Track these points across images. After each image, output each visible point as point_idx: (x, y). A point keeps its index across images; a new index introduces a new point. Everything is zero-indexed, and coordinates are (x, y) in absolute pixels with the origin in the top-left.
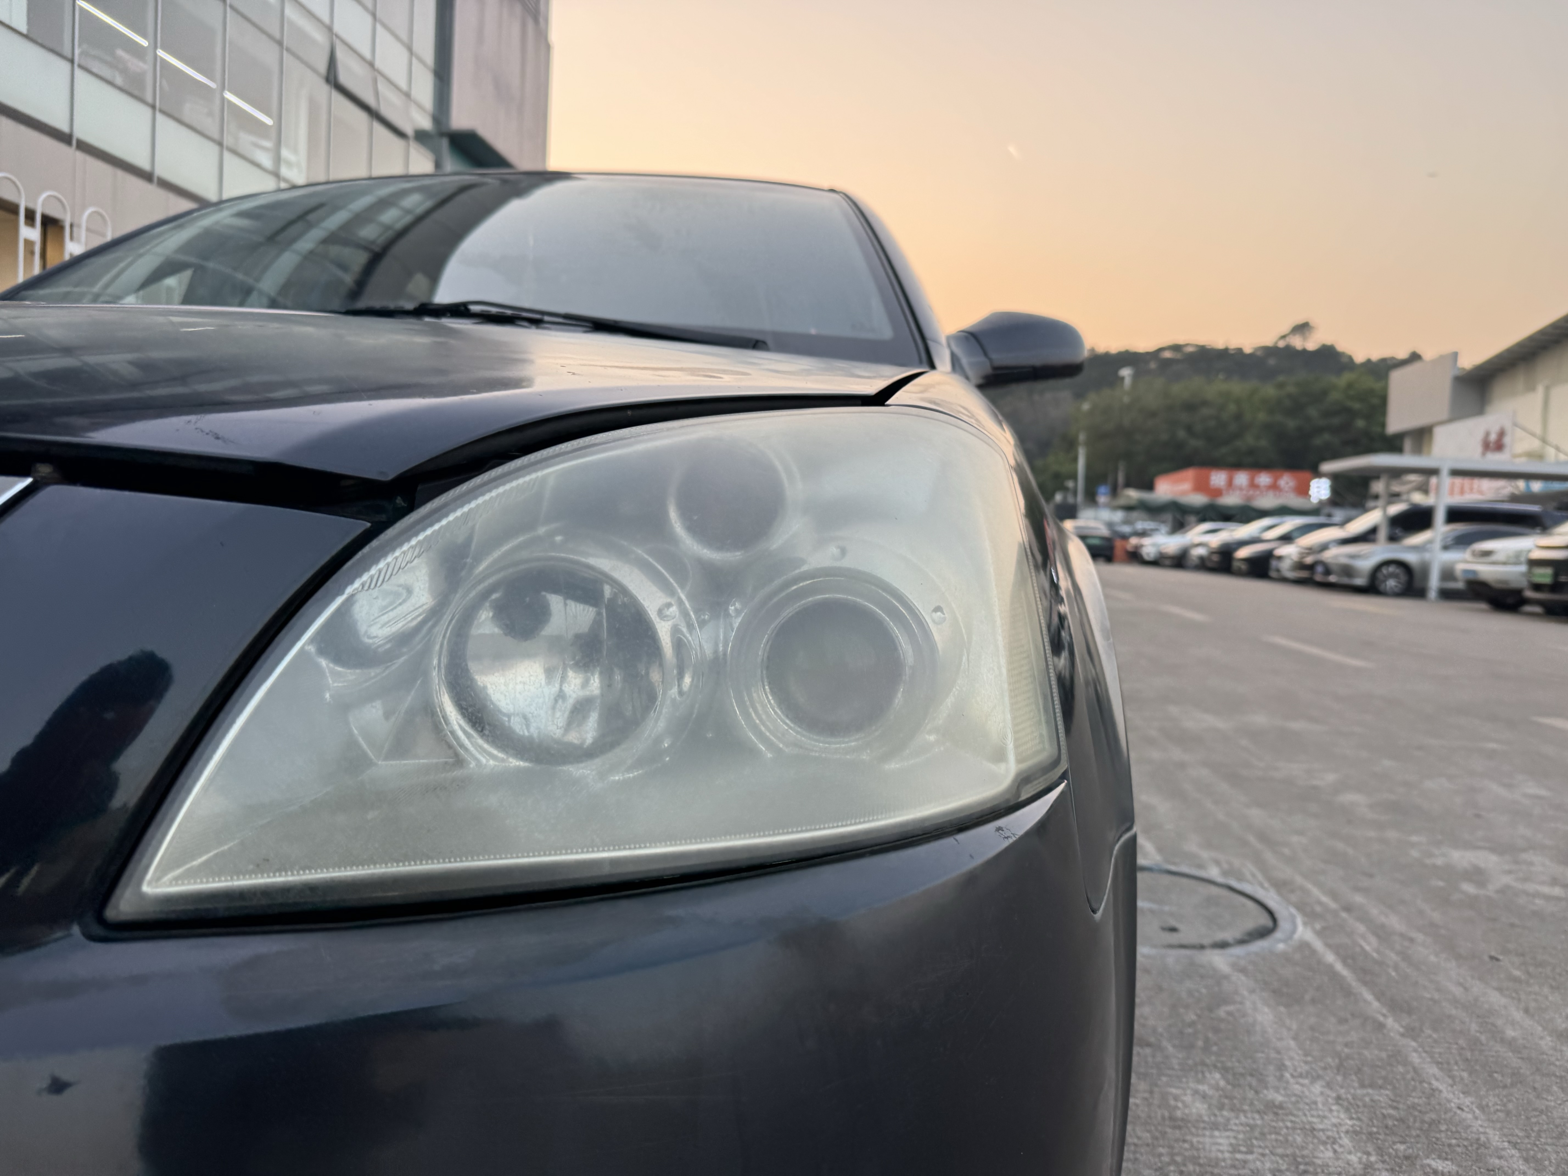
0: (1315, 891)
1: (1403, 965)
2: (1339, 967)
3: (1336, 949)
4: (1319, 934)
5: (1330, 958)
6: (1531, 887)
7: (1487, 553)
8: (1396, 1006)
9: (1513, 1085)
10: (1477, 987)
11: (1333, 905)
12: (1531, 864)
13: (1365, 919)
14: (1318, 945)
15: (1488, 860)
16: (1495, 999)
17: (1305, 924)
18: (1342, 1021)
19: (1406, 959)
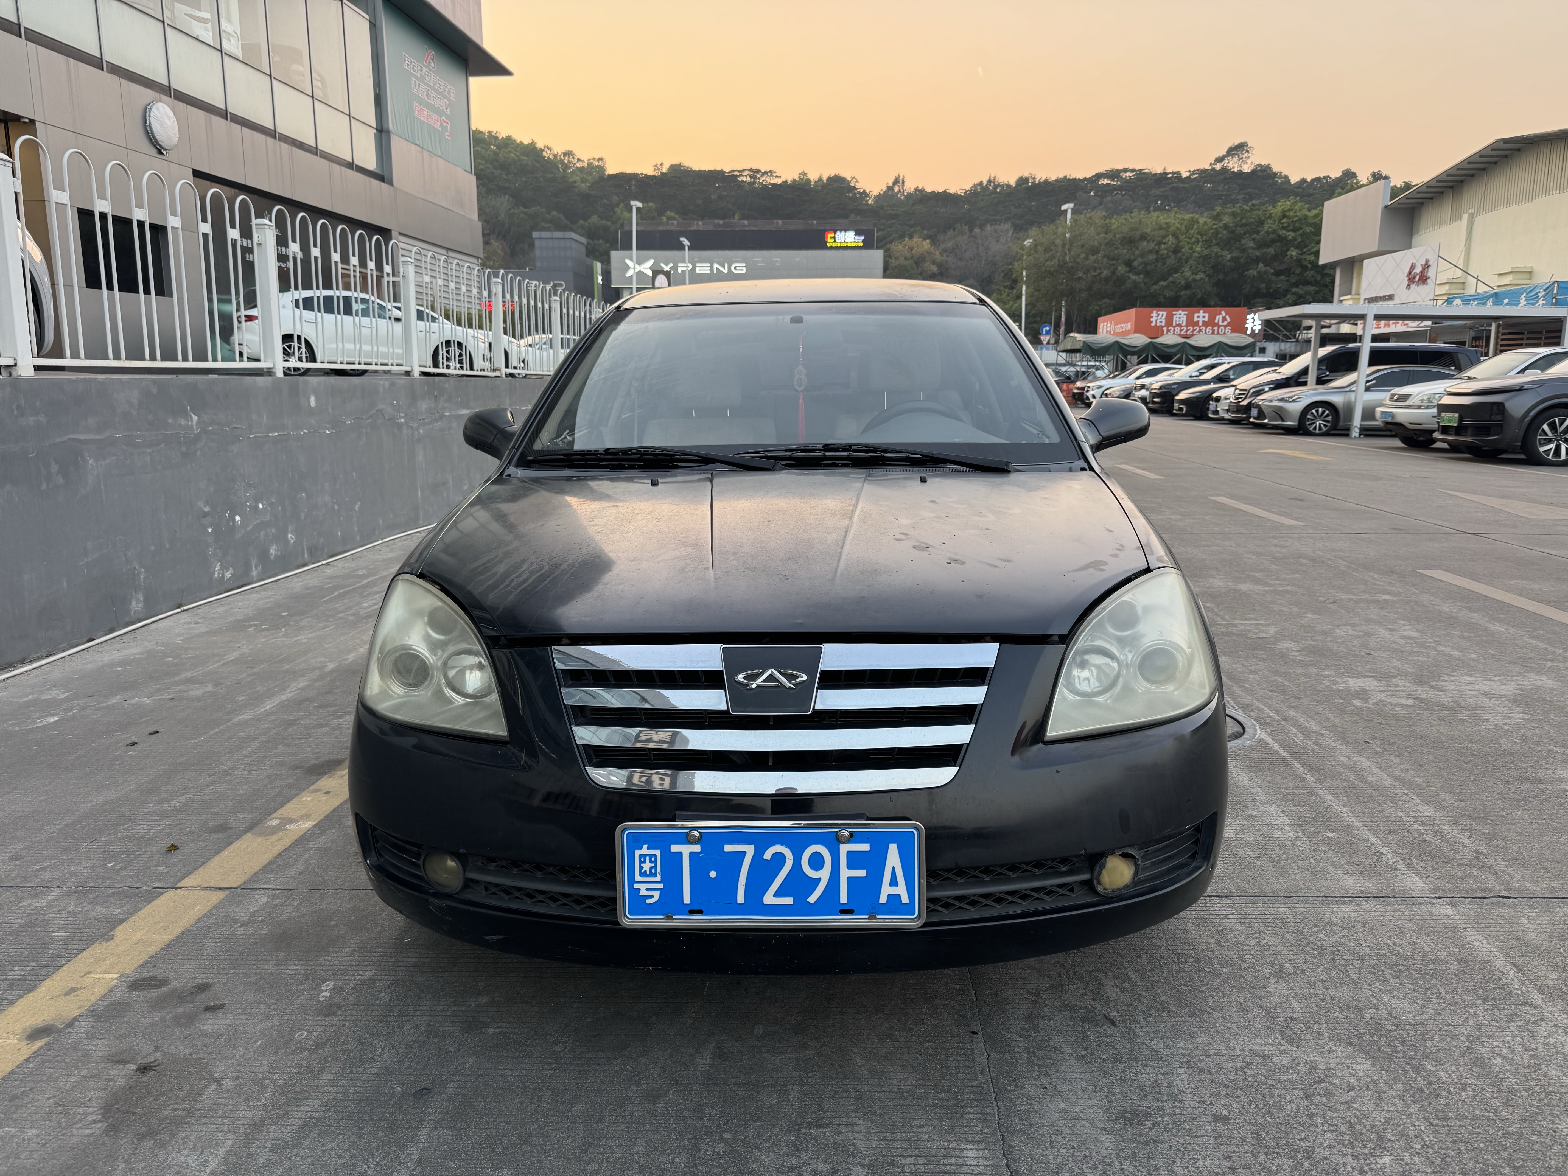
0: (1266, 710)
1: (1316, 748)
2: (1281, 751)
3: (1279, 742)
4: (1269, 734)
5: (1276, 747)
6: (1394, 700)
7: (1404, 397)
8: (1311, 769)
9: (1368, 801)
10: (1356, 758)
11: (1277, 718)
12: (1398, 685)
13: (1296, 724)
14: (1269, 740)
15: (1370, 684)
16: (1365, 763)
17: (1261, 729)
18: (1284, 778)
19: (1319, 745)
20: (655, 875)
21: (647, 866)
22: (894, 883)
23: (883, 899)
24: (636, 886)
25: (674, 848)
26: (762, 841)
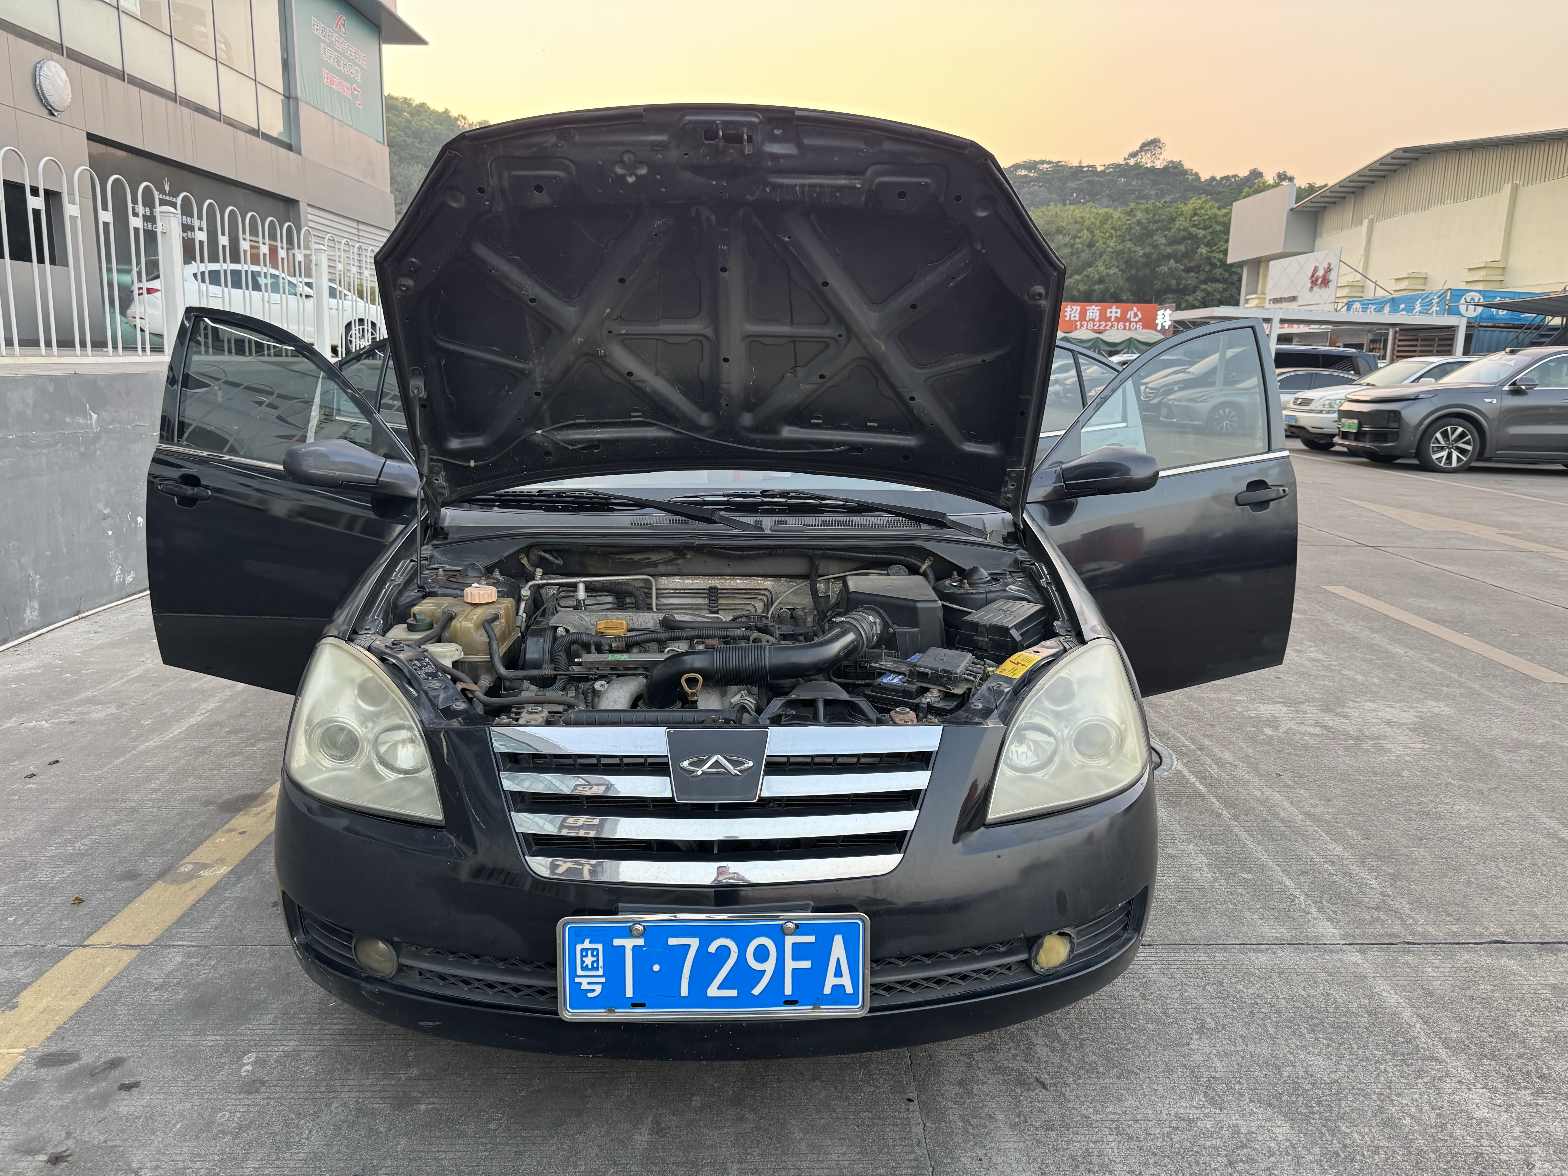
0: (1182, 738)
1: (1231, 781)
2: (1198, 784)
3: (1195, 774)
4: (1185, 765)
5: (1193, 779)
6: (1303, 728)
8: (1227, 804)
9: (1281, 839)
10: (1268, 791)
11: (1193, 747)
12: (1305, 712)
13: (1211, 755)
14: (1186, 772)
15: (1280, 711)
16: (1278, 797)
17: (1178, 759)
18: (1201, 814)
19: (1233, 777)
20: (597, 969)
21: (589, 960)
22: (838, 973)
23: (827, 990)
24: (577, 980)
25: (617, 942)
26: (706, 934)
